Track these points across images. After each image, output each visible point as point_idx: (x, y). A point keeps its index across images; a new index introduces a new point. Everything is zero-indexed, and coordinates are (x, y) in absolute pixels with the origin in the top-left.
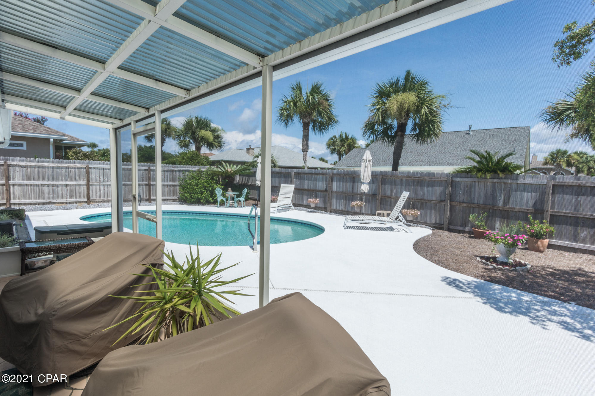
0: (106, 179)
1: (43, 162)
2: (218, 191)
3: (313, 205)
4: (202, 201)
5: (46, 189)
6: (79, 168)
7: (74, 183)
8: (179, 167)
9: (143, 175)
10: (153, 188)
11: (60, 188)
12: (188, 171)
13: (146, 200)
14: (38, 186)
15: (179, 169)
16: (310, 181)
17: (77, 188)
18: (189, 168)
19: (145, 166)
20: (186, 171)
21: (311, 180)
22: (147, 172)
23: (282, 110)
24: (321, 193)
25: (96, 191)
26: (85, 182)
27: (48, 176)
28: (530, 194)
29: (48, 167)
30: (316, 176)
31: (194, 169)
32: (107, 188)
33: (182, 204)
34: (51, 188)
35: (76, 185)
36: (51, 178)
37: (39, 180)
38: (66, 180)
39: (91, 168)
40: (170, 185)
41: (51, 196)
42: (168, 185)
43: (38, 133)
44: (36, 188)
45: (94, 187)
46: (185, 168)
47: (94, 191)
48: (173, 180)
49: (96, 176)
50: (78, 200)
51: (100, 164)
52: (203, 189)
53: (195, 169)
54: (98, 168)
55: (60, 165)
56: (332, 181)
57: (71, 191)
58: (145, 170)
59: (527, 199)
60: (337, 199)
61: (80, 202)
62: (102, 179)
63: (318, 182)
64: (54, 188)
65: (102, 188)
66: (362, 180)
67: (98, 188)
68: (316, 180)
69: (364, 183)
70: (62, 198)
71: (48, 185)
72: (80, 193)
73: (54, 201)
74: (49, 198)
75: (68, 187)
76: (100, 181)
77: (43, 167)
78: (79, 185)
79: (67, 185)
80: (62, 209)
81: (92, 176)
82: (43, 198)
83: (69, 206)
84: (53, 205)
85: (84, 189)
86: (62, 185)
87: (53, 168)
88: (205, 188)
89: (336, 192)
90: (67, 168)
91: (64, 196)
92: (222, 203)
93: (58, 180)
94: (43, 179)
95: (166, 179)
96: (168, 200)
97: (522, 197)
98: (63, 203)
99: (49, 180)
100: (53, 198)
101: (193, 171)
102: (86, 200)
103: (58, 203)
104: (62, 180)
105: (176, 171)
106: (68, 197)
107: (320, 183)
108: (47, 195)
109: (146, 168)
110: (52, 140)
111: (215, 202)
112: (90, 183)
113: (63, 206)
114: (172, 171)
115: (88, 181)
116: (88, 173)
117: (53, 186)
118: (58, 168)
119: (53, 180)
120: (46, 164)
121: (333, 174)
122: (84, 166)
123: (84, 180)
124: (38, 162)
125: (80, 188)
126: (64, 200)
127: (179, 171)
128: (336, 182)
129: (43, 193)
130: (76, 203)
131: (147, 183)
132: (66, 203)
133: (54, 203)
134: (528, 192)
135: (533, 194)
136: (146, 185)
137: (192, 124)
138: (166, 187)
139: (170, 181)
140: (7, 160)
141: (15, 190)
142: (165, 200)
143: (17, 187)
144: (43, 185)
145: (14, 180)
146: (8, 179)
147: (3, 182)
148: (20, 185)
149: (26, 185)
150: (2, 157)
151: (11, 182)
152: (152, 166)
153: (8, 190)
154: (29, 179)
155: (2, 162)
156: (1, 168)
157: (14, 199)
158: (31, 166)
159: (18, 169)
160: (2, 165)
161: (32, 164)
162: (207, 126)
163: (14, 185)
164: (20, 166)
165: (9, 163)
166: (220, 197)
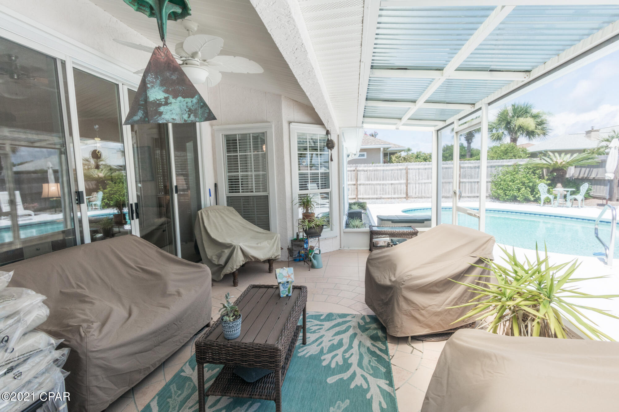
0: (421, 178)
1: (377, 166)
2: (542, 187)
4: (519, 199)
5: (378, 187)
6: (401, 170)
7: (397, 182)
8: (491, 163)
10: (462, 185)
11: (387, 187)
12: (502, 166)
14: (374, 185)
17: (399, 186)
18: (504, 162)
20: (499, 166)
25: (413, 189)
26: (405, 181)
27: (380, 177)
29: (380, 170)
31: (509, 164)
32: (422, 186)
33: (493, 202)
34: (381, 186)
35: (398, 184)
36: (382, 179)
37: (374, 180)
38: (392, 180)
39: (409, 169)
41: (382, 193)
43: (374, 145)
44: (373, 186)
45: (411, 185)
46: (499, 162)
47: (411, 189)
49: (413, 176)
50: (400, 196)
51: (416, 165)
52: (521, 186)
53: (512, 162)
54: (414, 169)
55: (388, 168)
57: (395, 189)
61: (401, 198)
62: (417, 178)
64: (384, 186)
65: (417, 185)
67: (414, 185)
70: (389, 194)
71: (380, 184)
72: (401, 190)
73: (383, 196)
74: (380, 194)
75: (393, 186)
76: (416, 180)
77: (377, 170)
78: (401, 184)
79: (392, 184)
80: (389, 203)
81: (410, 176)
82: (377, 195)
83: (393, 200)
84: (383, 200)
85: (404, 187)
86: (389, 184)
87: (383, 170)
88: (524, 184)
90: (392, 170)
91: (390, 192)
92: (548, 202)
93: (386, 180)
94: (377, 180)
95: (476, 176)
98: (389, 198)
99: (380, 180)
101: (508, 166)
102: (405, 196)
103: (386, 198)
104: (389, 180)
106: (393, 193)
108: (379, 192)
110: (382, 149)
111: (537, 200)
112: (409, 182)
113: (390, 200)
115: (407, 180)
116: (407, 173)
117: (383, 185)
118: (387, 170)
119: (383, 180)
120: (379, 168)
122: (404, 167)
123: (404, 180)
124: (374, 166)
125: (401, 186)
126: (390, 196)
129: (377, 191)
130: (398, 198)
132: (391, 198)
133: (383, 198)
137: (507, 113)
138: (476, 184)
140: (357, 166)
141: (361, 188)
142: (474, 197)
143: (362, 186)
144: (377, 184)
145: (360, 181)
146: (357, 180)
147: (354, 183)
148: (364, 184)
149: (367, 184)
150: (354, 165)
151: (359, 183)
152: (463, 163)
153: (357, 188)
154: (369, 180)
155: (354, 169)
156: (353, 173)
157: (360, 195)
158: (370, 171)
159: (362, 173)
160: (354, 171)
161: (371, 168)
162: (527, 112)
163: (360, 185)
164: (364, 171)
165: (358, 168)
166: (544, 196)
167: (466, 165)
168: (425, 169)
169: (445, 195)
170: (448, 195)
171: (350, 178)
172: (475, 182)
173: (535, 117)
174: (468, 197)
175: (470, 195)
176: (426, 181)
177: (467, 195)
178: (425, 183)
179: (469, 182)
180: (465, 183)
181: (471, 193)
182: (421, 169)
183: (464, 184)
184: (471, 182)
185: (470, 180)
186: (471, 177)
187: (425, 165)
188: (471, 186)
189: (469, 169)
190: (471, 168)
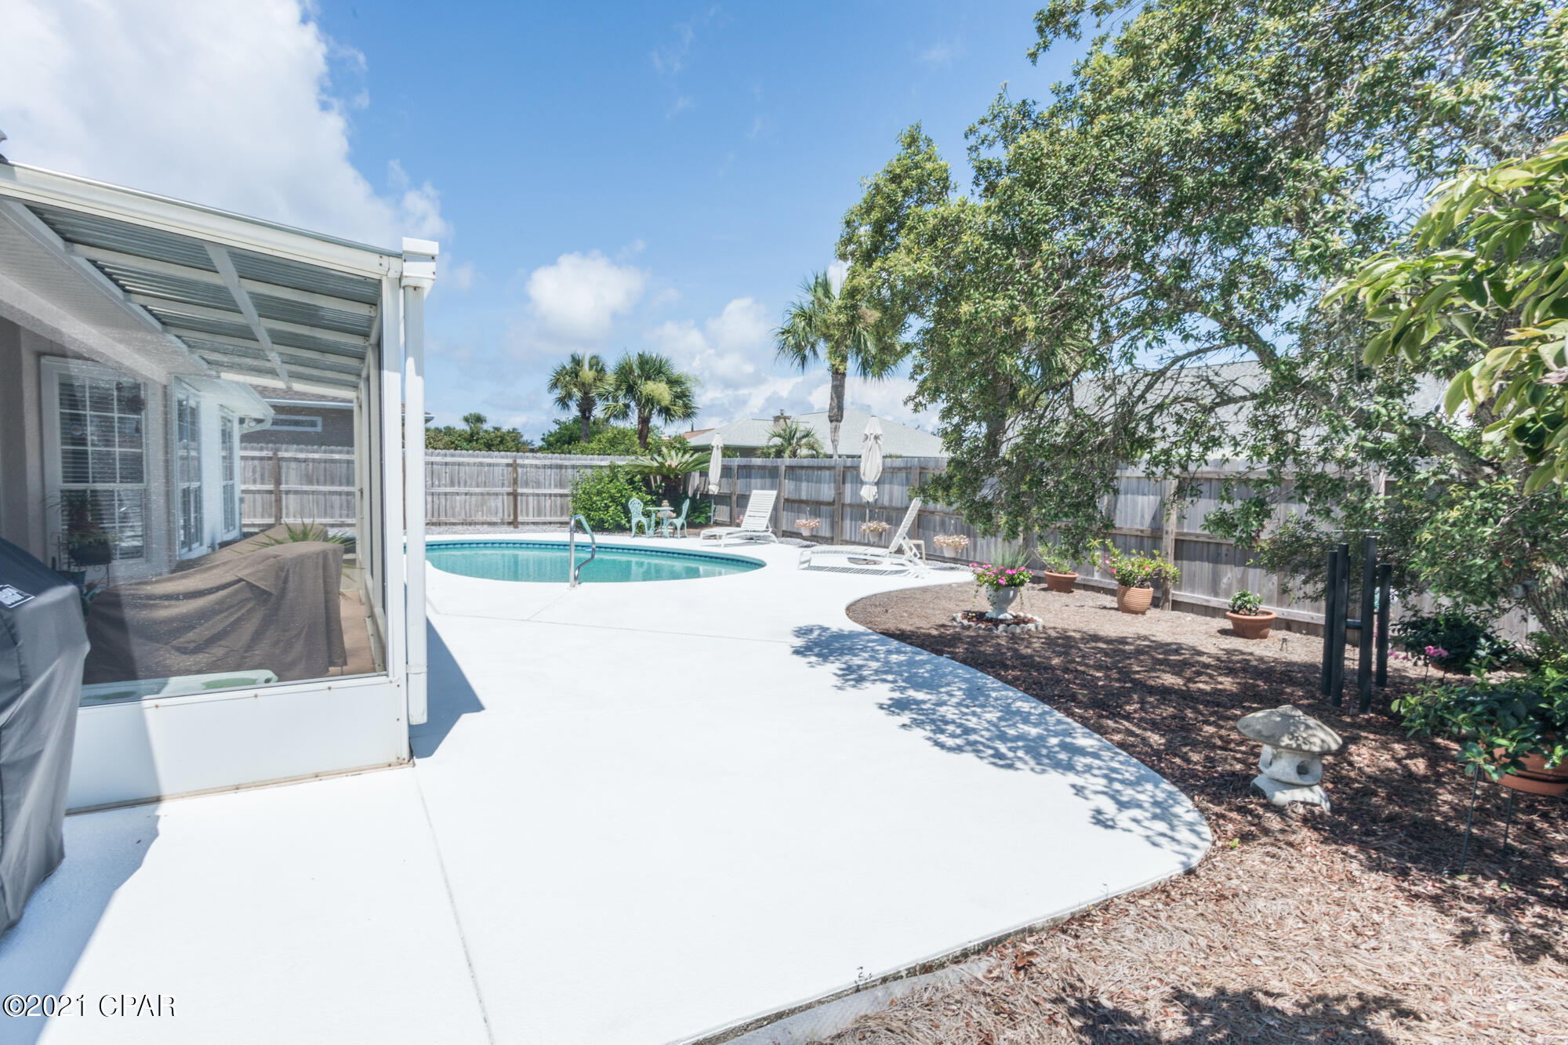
0: (436, 483)
1: (332, 452)
2: (636, 505)
3: (806, 533)
4: (606, 525)
5: (336, 498)
9: (503, 475)
10: (521, 500)
12: (591, 467)
13: (510, 524)
14: (324, 494)
15: (573, 462)
16: (811, 484)
18: (594, 459)
19: (507, 457)
20: (586, 467)
21: (813, 481)
22: (510, 469)
23: (783, 333)
24: (827, 507)
28: (1146, 498)
29: (340, 461)
30: (823, 472)
31: (603, 463)
32: (438, 499)
36: (344, 481)
37: (325, 484)
40: (556, 495)
41: (345, 512)
42: (550, 495)
44: (321, 497)
46: (586, 460)
48: (561, 485)
52: (610, 502)
53: (605, 461)
56: (844, 483)
58: (508, 465)
59: (1143, 506)
60: (851, 520)
62: (429, 483)
63: (822, 485)
64: (350, 497)
65: (429, 498)
66: (862, 477)
68: (819, 481)
69: (866, 483)
71: (340, 494)
74: (341, 516)
77: (333, 461)
82: (332, 517)
88: (613, 499)
89: (851, 505)
92: (641, 530)
94: (332, 483)
95: (547, 483)
96: (550, 523)
97: (1135, 504)
99: (341, 485)
100: (347, 516)
101: (601, 467)
105: (566, 467)
107: (826, 486)
108: (337, 512)
109: (510, 461)
111: (629, 527)
114: (560, 467)
117: (348, 494)
119: (348, 483)
120: (337, 456)
121: (845, 467)
124: (325, 452)
127: (573, 467)
128: (852, 485)
129: (332, 507)
131: (510, 490)
133: (348, 525)
134: (1144, 494)
135: (1152, 498)
136: (509, 494)
137: (631, 368)
138: (547, 498)
139: (556, 486)
140: (277, 450)
141: (291, 503)
142: (545, 523)
143: (291, 497)
144: (331, 493)
145: (287, 483)
146: (278, 482)
147: (270, 487)
148: (296, 492)
149: (306, 492)
150: (270, 445)
151: (283, 487)
152: (521, 458)
153: (279, 501)
154: (310, 482)
155: (270, 454)
156: (268, 464)
157: (287, 515)
158: (314, 460)
159: (293, 465)
160: (270, 458)
161: (316, 456)
162: (660, 372)
163: (288, 492)
164: (296, 460)
165: (281, 454)
166: (637, 517)
167: (527, 462)
168: (446, 464)
169: (488, 520)
170: (494, 520)
171: (258, 476)
172: (545, 495)
173: (672, 382)
174: (534, 523)
175: (537, 519)
176: (448, 490)
177: (531, 519)
178: (446, 494)
179: (534, 495)
180: (527, 495)
181: (539, 515)
182: (437, 464)
183: (524, 498)
184: (538, 495)
185: (537, 491)
186: (538, 485)
187: (446, 455)
188: (539, 502)
189: (534, 470)
190: (537, 467)
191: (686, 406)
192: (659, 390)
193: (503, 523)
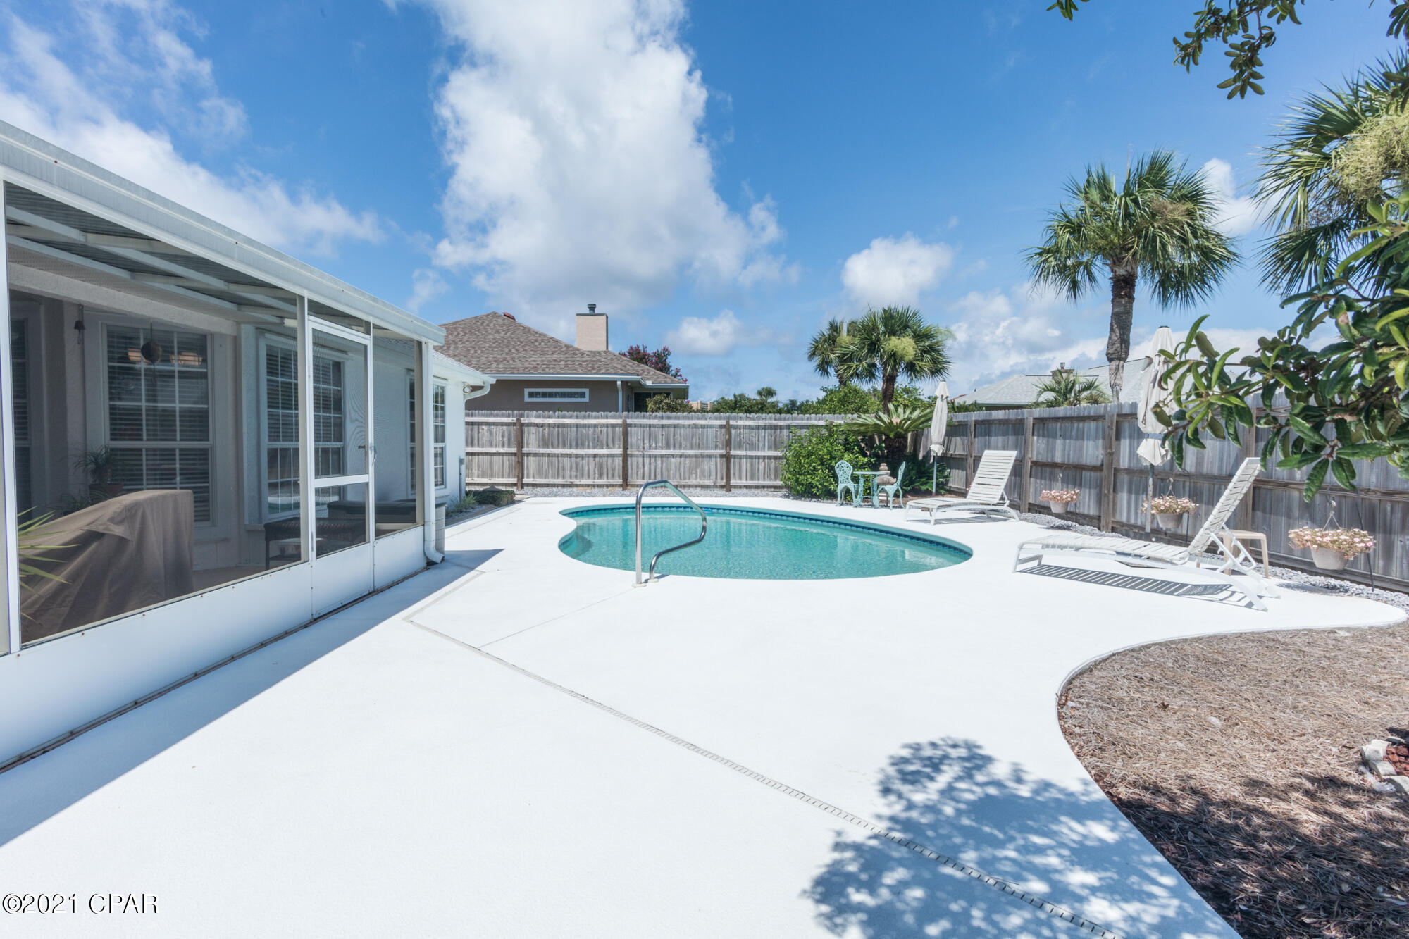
0: (654, 445)
1: (564, 417)
2: (844, 468)
3: (1059, 509)
5: (567, 460)
6: (614, 426)
7: (605, 451)
8: (788, 419)
9: (716, 437)
10: (734, 463)
11: (585, 461)
12: (807, 427)
13: (722, 487)
14: (557, 456)
15: (788, 422)
16: (1068, 441)
17: (610, 460)
18: (811, 419)
19: (720, 418)
20: (802, 427)
21: (1070, 438)
22: (723, 430)
24: (1092, 473)
25: (638, 467)
26: (620, 451)
27: (571, 440)
29: (570, 426)
30: (1081, 425)
31: (820, 423)
32: (655, 461)
33: (796, 499)
34: (573, 459)
35: (608, 456)
36: (574, 444)
37: (558, 447)
38: (594, 447)
39: (630, 425)
40: (770, 458)
41: (574, 473)
42: (764, 457)
43: (603, 374)
44: (555, 459)
45: (635, 459)
46: (802, 419)
47: (635, 467)
48: (775, 446)
49: (638, 439)
50: (611, 481)
51: (644, 417)
52: (819, 465)
53: (823, 421)
54: (641, 426)
55: (585, 422)
56: (1118, 438)
57: (601, 465)
58: (721, 427)
60: (1130, 492)
61: (613, 486)
62: (647, 445)
63: (1085, 442)
64: (579, 459)
65: (647, 460)
66: (1141, 425)
67: (641, 459)
69: (1148, 436)
70: (589, 477)
71: (570, 456)
72: (613, 470)
73: (577, 482)
74: (571, 477)
75: (597, 459)
76: (644, 448)
77: (564, 426)
78: (613, 456)
79: (595, 456)
80: (583, 496)
81: (633, 440)
82: (563, 478)
83: (596, 490)
84: (575, 489)
85: (619, 461)
86: (588, 456)
87: (577, 426)
88: (822, 462)
89: (1129, 471)
90: (595, 426)
91: (592, 473)
92: (847, 498)
93: (583, 447)
94: (564, 446)
95: (761, 445)
96: (764, 487)
98: (588, 486)
99: (571, 447)
100: (576, 477)
102: (620, 481)
103: (583, 486)
104: (589, 448)
105: (781, 428)
106: (597, 475)
108: (568, 473)
109: (724, 422)
110: (619, 383)
111: (830, 495)
112: (629, 452)
113: (588, 490)
114: (775, 427)
115: (625, 448)
116: (626, 434)
117: (577, 456)
118: (584, 426)
119: (577, 447)
120: (567, 421)
121: (1119, 415)
122: (619, 421)
123: (619, 448)
124: (558, 417)
125: (613, 461)
126: (590, 482)
127: (788, 427)
128: (1128, 441)
129: (564, 469)
130: (607, 486)
131: (723, 452)
132: (594, 486)
133: (577, 486)
136: (722, 456)
138: (761, 460)
139: (770, 448)
140: (522, 416)
141: (530, 463)
142: (757, 487)
143: (532, 459)
144: (563, 455)
145: (528, 447)
146: (520, 444)
147: (514, 450)
148: (536, 455)
149: (543, 455)
150: (516, 412)
151: (525, 450)
152: (735, 418)
153: (520, 464)
154: (546, 446)
155: (515, 420)
156: (513, 429)
157: (528, 477)
158: (549, 425)
159: (533, 429)
160: (514, 424)
161: (551, 421)
163: (528, 455)
164: (536, 425)
165: (524, 420)
166: (845, 483)
167: (740, 423)
168: (663, 426)
169: (702, 482)
170: (707, 482)
171: (506, 439)
172: (759, 457)
173: (919, 336)
174: (746, 487)
175: (750, 483)
176: (664, 452)
177: (744, 482)
178: (662, 456)
179: (747, 457)
180: (740, 457)
181: (752, 479)
182: (654, 426)
183: (737, 460)
184: (751, 457)
185: (750, 453)
186: (752, 446)
187: (662, 418)
188: (752, 465)
189: (747, 431)
190: (750, 427)
191: (935, 361)
192: (905, 345)
193: (715, 486)
